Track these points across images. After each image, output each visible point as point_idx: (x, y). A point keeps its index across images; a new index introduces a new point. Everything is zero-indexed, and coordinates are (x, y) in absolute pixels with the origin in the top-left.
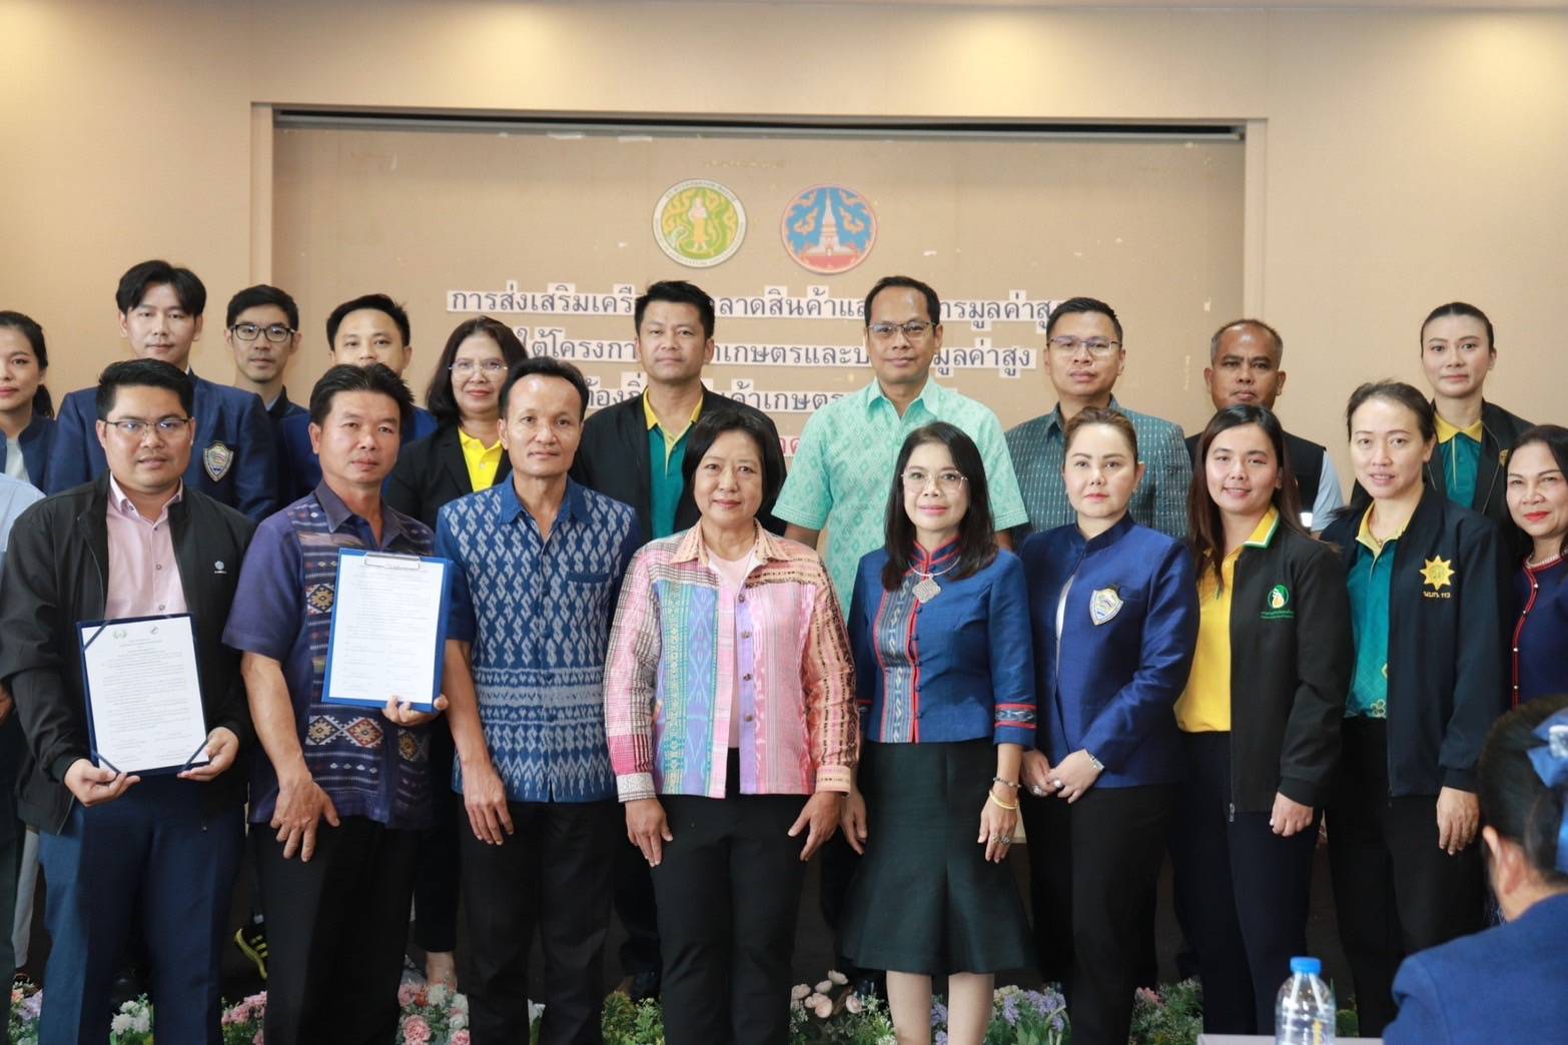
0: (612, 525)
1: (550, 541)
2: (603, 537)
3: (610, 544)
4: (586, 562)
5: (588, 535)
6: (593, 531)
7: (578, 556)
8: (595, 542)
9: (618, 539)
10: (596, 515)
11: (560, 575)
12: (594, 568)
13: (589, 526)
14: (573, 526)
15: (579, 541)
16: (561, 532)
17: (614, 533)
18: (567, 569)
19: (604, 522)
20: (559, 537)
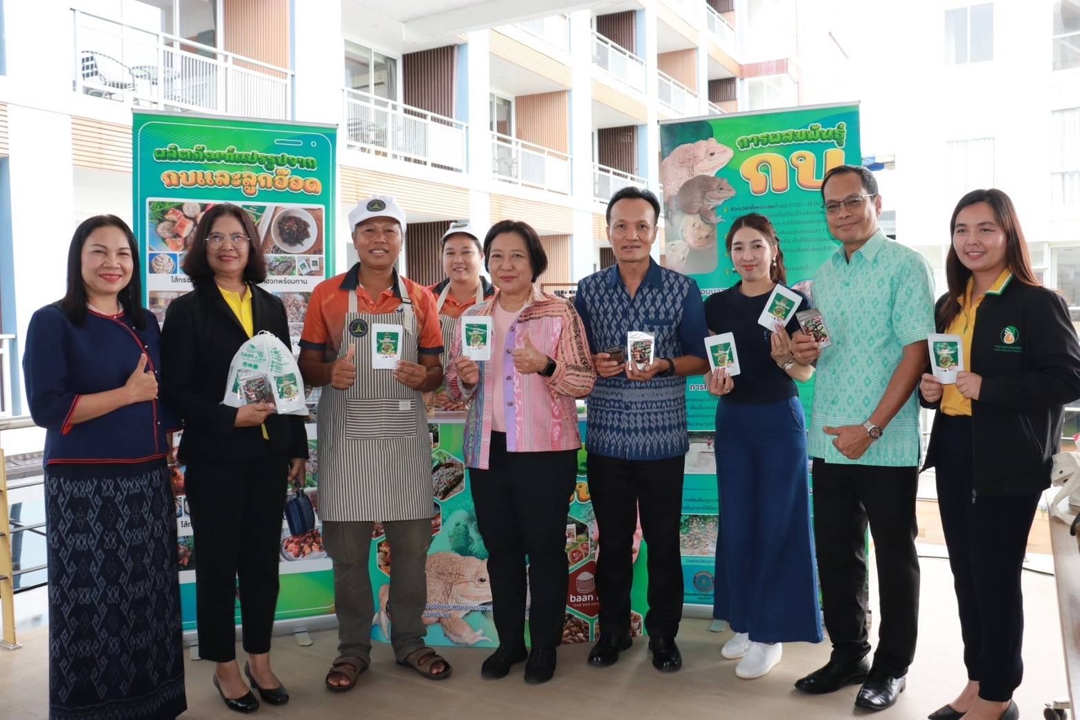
0: (676, 290)
1: (634, 300)
2: (670, 297)
3: (674, 302)
4: (657, 313)
5: (660, 297)
6: (663, 294)
7: (652, 309)
8: (664, 301)
9: (679, 298)
10: (666, 284)
11: (639, 321)
12: (662, 316)
13: (661, 291)
14: (650, 291)
15: (654, 300)
16: (642, 293)
17: (677, 295)
18: (644, 317)
19: (671, 288)
20: (641, 297)
